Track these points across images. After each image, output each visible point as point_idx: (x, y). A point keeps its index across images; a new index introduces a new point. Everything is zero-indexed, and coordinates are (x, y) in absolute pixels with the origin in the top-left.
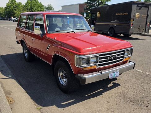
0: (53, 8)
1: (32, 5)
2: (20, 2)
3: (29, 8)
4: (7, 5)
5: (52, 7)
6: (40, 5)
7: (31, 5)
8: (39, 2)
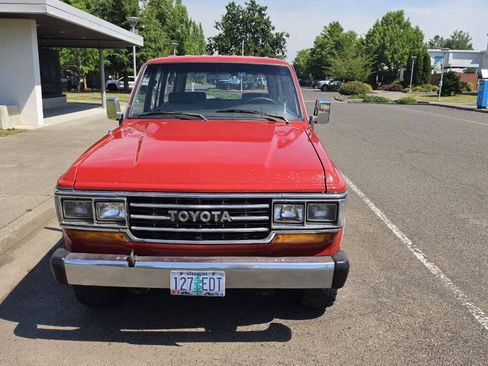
0: (468, 44)
1: (387, 38)
2: (352, 32)
3: (375, 48)
4: (315, 43)
5: (467, 41)
6: (412, 36)
7: (383, 38)
8: (413, 26)
